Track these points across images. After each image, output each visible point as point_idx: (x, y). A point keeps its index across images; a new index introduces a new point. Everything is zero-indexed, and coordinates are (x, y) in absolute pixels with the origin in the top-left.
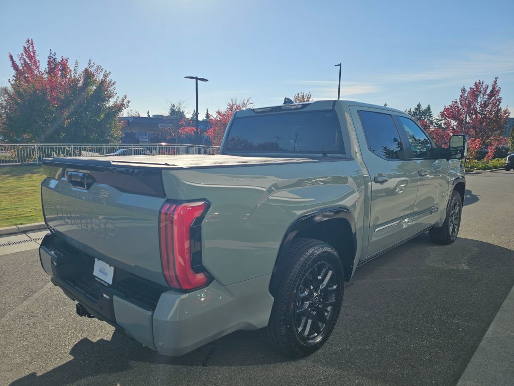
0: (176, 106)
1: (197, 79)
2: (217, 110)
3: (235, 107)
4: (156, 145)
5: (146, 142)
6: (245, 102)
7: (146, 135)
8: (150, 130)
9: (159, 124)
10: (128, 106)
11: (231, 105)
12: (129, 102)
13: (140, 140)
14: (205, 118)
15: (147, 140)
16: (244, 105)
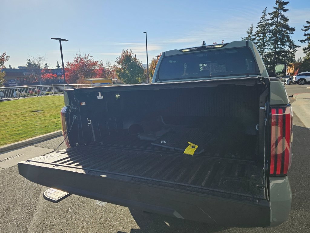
0: (31, 61)
1: (60, 40)
2: (67, 62)
3: (79, 59)
4: (35, 87)
5: (16, 86)
6: (87, 56)
7: (15, 81)
8: (17, 78)
9: (24, 73)
10: (8, 60)
11: (77, 58)
12: (8, 57)
13: (10, 85)
14: (57, 68)
15: (16, 84)
16: (86, 58)
